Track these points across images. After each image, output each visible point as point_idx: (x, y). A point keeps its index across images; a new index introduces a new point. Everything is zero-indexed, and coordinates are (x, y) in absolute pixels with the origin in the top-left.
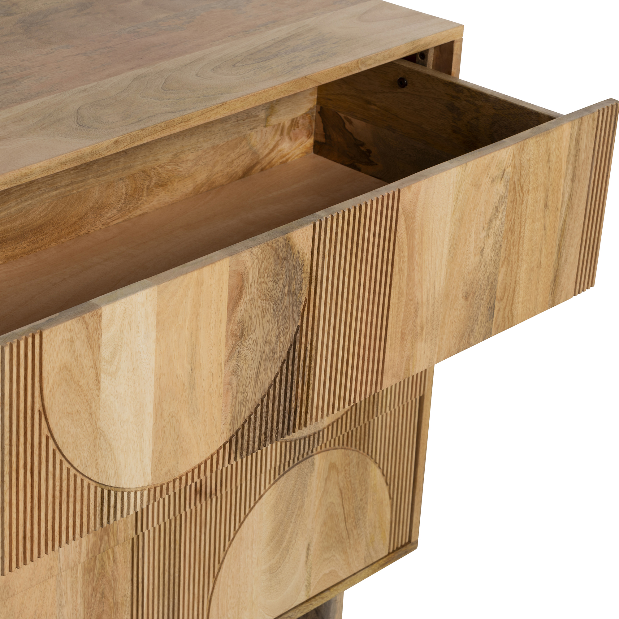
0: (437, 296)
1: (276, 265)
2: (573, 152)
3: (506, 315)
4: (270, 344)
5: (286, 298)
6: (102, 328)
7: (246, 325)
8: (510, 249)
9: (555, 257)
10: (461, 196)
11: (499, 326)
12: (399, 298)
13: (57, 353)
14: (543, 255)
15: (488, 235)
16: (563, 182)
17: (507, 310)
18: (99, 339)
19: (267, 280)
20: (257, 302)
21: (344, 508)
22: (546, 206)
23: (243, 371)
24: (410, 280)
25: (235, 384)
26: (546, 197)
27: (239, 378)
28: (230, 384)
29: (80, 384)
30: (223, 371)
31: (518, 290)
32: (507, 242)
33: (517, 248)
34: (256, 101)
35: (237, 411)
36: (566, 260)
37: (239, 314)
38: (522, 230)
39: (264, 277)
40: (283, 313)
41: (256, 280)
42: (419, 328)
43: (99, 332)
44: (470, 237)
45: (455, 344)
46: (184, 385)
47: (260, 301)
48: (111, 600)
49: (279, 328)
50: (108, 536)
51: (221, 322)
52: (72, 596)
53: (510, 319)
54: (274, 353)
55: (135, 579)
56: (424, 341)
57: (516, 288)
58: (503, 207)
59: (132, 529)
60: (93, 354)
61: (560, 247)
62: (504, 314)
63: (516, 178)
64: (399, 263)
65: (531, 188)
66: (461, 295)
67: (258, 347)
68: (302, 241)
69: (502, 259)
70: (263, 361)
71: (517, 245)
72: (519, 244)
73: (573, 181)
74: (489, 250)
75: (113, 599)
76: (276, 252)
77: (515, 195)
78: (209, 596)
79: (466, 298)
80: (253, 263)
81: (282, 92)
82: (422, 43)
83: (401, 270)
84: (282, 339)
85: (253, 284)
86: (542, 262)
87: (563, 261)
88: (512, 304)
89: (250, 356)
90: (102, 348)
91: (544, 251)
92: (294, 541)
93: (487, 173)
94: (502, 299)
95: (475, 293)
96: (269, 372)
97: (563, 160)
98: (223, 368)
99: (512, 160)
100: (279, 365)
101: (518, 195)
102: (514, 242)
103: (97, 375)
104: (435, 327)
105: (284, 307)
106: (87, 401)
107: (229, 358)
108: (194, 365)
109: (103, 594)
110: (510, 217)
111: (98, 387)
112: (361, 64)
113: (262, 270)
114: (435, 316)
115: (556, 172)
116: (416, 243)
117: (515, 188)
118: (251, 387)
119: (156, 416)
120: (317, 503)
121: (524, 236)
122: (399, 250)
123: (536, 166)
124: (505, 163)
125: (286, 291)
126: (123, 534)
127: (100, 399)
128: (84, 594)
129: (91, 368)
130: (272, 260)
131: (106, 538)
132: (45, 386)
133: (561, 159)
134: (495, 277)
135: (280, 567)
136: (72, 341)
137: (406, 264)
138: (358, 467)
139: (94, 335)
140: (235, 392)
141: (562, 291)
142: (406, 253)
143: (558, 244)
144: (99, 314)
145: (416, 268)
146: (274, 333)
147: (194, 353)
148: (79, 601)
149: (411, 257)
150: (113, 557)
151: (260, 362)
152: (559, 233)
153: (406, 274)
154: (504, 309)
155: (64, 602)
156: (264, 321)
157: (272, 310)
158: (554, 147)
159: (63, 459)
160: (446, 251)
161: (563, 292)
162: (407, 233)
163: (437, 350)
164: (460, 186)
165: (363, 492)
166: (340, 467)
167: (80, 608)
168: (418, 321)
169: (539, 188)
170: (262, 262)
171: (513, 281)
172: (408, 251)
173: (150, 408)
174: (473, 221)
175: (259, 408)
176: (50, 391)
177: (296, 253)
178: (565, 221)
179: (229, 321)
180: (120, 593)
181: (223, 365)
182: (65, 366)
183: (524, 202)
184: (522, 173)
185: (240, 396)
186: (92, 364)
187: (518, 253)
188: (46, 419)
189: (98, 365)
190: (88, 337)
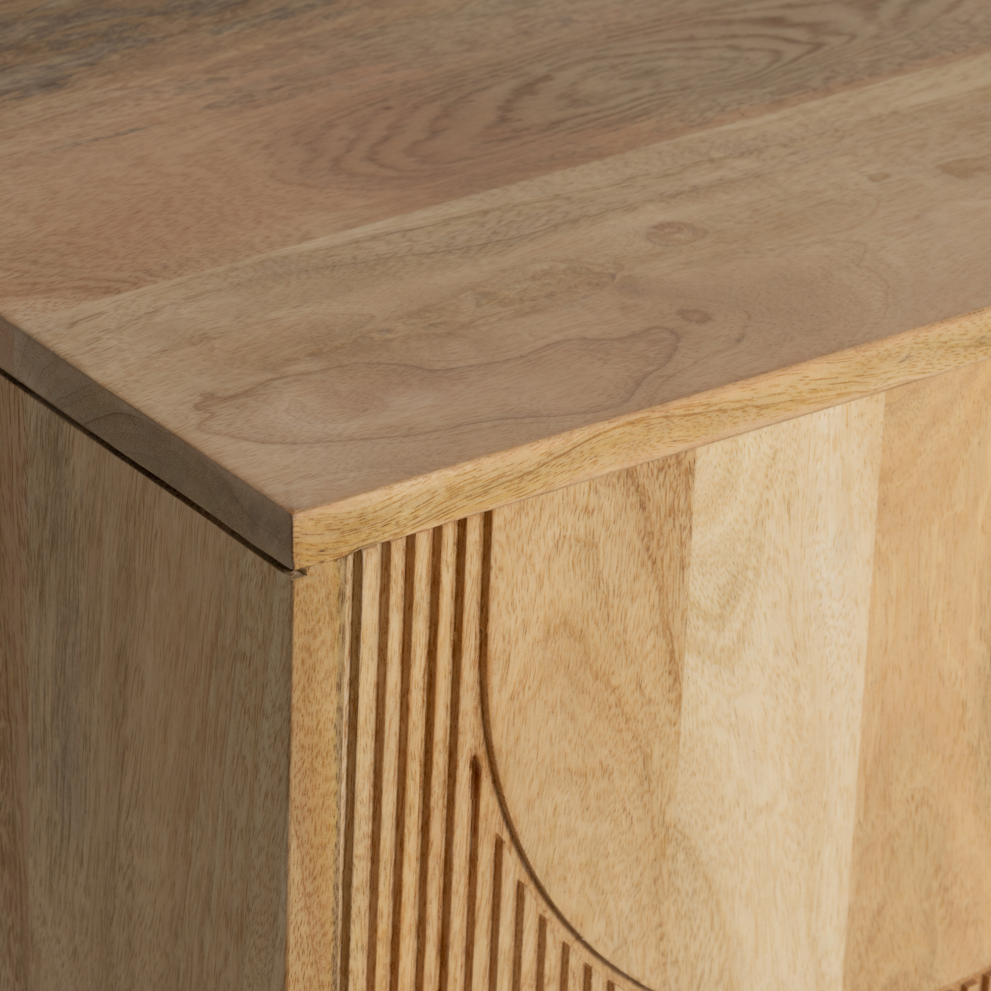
6: (695, 507)
13: (540, 580)
18: (682, 544)
29: (615, 682)
43: (682, 520)
46: (964, 705)
60: (660, 589)
90: (694, 574)
103: (672, 658)
106: (635, 738)
111: (673, 696)
119: (867, 798)
127: (678, 734)
129: (653, 634)
132: (494, 680)
136: (590, 544)
139: (667, 529)
144: (686, 463)
159: (549, 914)
173: (846, 774)
176: (512, 698)
182: (565, 623)
186: (657, 620)
188: (496, 782)
189: (676, 627)
190: (647, 535)
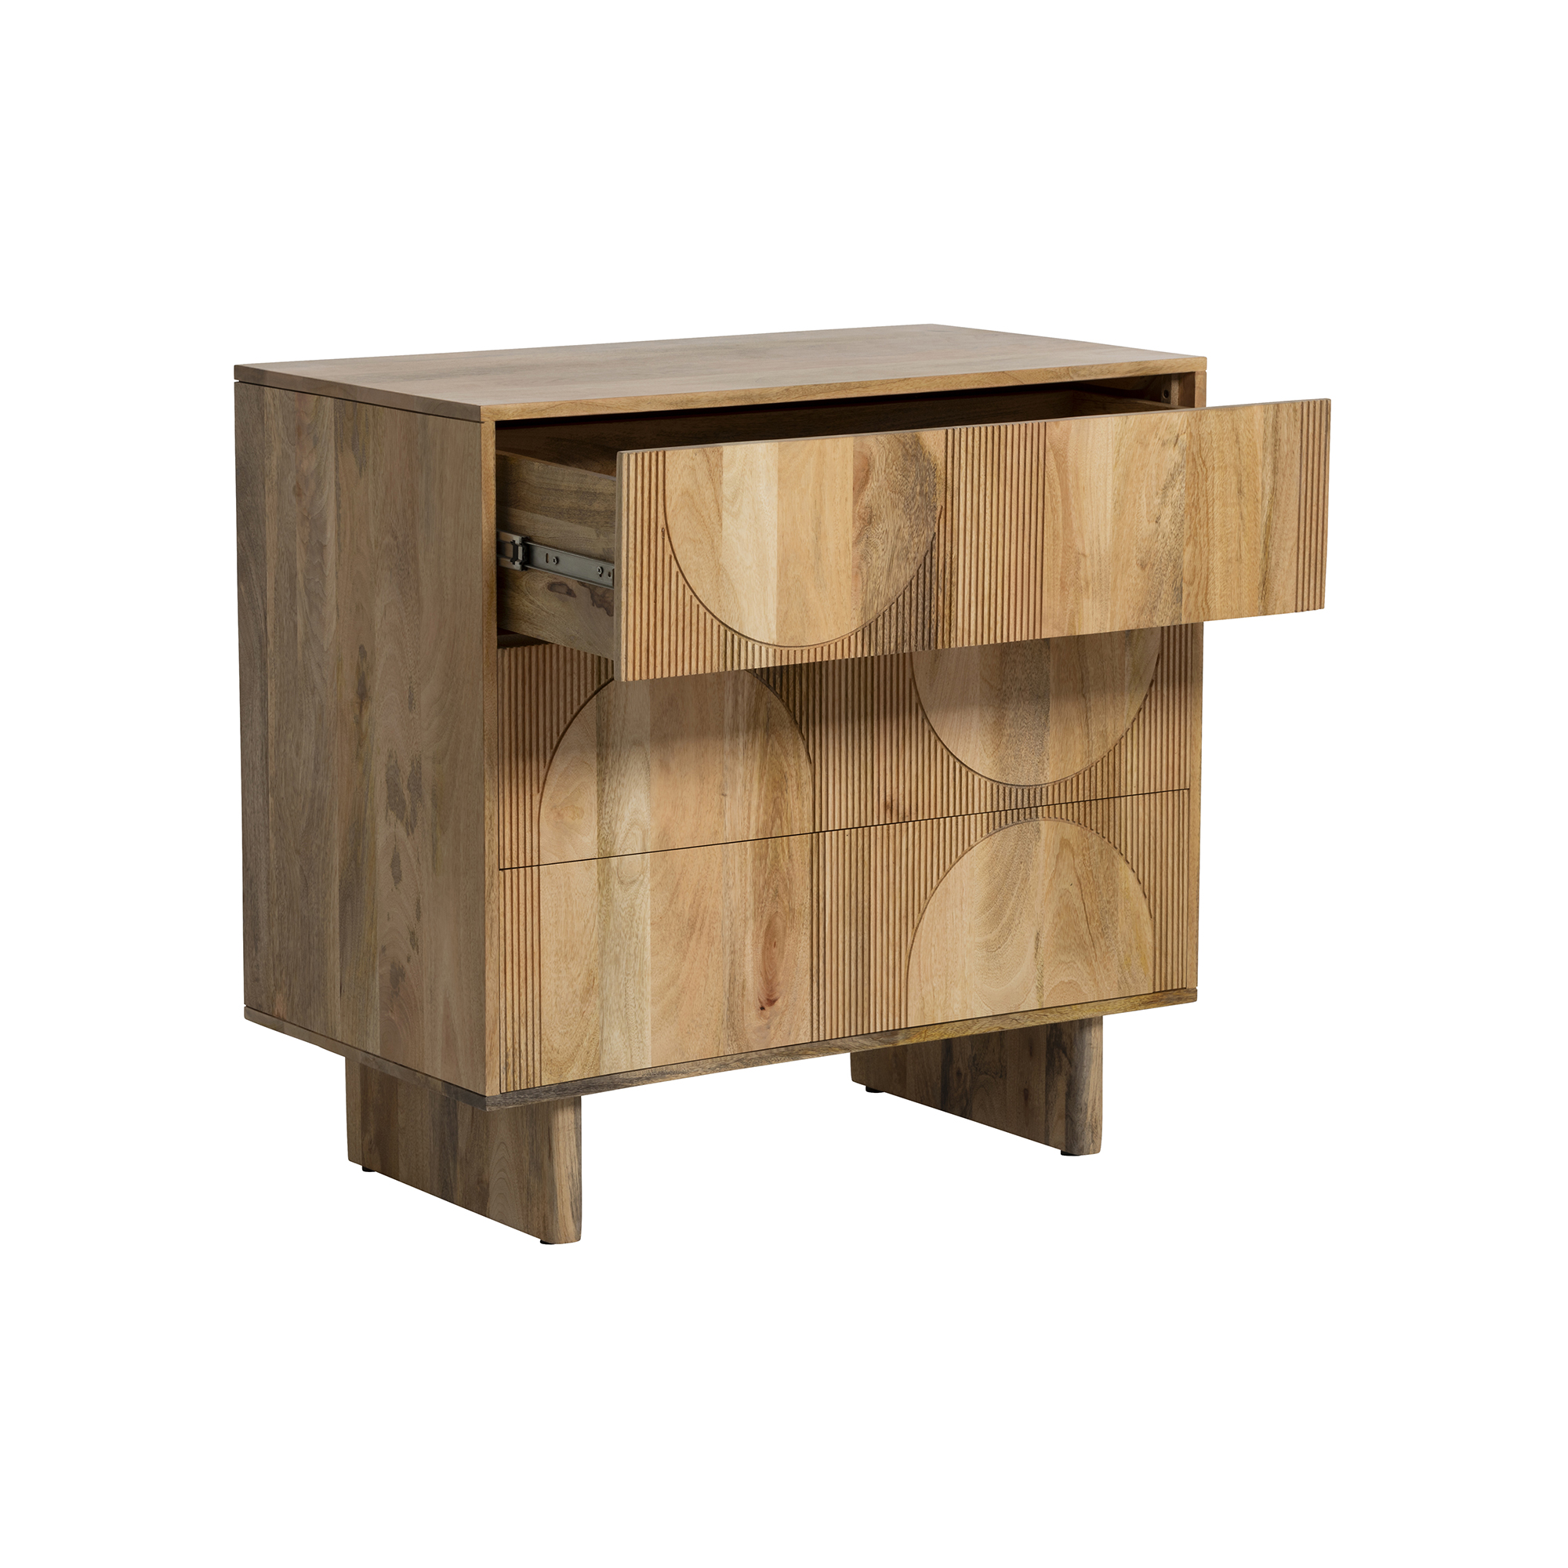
0: (1103, 552)
1: (905, 460)
2: (1270, 440)
3: (1199, 604)
4: (902, 541)
5: (918, 497)
6: (723, 466)
7: (874, 512)
8: (1196, 529)
9: (1261, 555)
10: (1123, 450)
11: (1190, 613)
12: (1054, 540)
13: (679, 476)
14: (1243, 548)
15: (1163, 503)
16: (1261, 471)
17: (1200, 598)
18: (720, 476)
19: (896, 473)
20: (886, 492)
21: (1084, 904)
22: (1240, 491)
23: (874, 560)
24: (1067, 524)
25: (865, 570)
26: (1240, 482)
27: (869, 565)
28: (859, 568)
29: (702, 514)
30: (851, 552)
31: (1212, 578)
32: (1191, 518)
33: (1205, 529)
34: (945, 385)
35: (868, 601)
36: (1277, 564)
37: (866, 498)
38: (1210, 510)
39: (892, 468)
40: (915, 513)
41: (883, 469)
42: (1083, 583)
43: (720, 468)
44: (1140, 498)
45: (1133, 617)
46: (809, 551)
47: (888, 492)
48: (786, 903)
49: (912, 527)
50: (781, 820)
51: (846, 500)
52: (741, 880)
53: (1206, 610)
54: (908, 552)
55: (815, 889)
56: (1091, 599)
57: (1210, 577)
58: (1181, 477)
59: (808, 822)
60: (715, 489)
61: (1266, 547)
62: (1196, 602)
63: (1195, 449)
64: (1052, 501)
65: (1216, 466)
66: (1134, 562)
67: (890, 540)
68: (933, 443)
69: (1186, 537)
70: (895, 556)
71: (1205, 526)
72: (1207, 526)
73: (1275, 472)
74: (1167, 521)
75: (789, 902)
76: (904, 447)
77: (1196, 468)
78: (909, 951)
79: (1143, 566)
80: (879, 451)
81: (976, 382)
82: (1151, 365)
83: (1054, 510)
84: (916, 540)
85: (880, 472)
86: (1243, 557)
87: (1273, 564)
88: (1206, 594)
89: (880, 548)
90: (724, 486)
91: (1244, 544)
92: (1017, 922)
93: (1154, 433)
94: (1191, 584)
95: (1154, 565)
96: (903, 571)
97: (1258, 446)
98: (851, 548)
99: (1187, 428)
100: (914, 567)
101: (1199, 469)
102: (1200, 521)
103: (719, 511)
104: (1103, 587)
105: (916, 507)
106: (709, 533)
107: (856, 542)
108: (819, 536)
109: (776, 891)
110: (1191, 491)
111: (720, 523)
112: (1072, 372)
113: (889, 461)
114: (1103, 575)
115: (1250, 457)
116: (1070, 485)
117: (1194, 460)
118: (883, 579)
119: (780, 573)
120: (1046, 882)
121: (1213, 518)
122: (1050, 487)
123: (1221, 443)
124: (1178, 428)
125: (918, 491)
126: (798, 824)
127: (722, 536)
128: (755, 883)
129: (713, 502)
130: (900, 454)
131: (778, 821)
132: (668, 504)
133: (1255, 443)
134: (1178, 555)
135: (999, 948)
136: (693, 469)
137: (1060, 504)
138: (1102, 857)
139: (716, 470)
140: (865, 579)
141: (1276, 600)
142: (1059, 494)
143: (1263, 541)
144: (720, 452)
145: (1073, 513)
146: (906, 530)
147: (818, 523)
148: (749, 889)
149: (1066, 499)
150: (789, 851)
151: (892, 556)
152: (1263, 529)
153: (1061, 516)
154: (1197, 596)
155: (731, 883)
156: (895, 514)
157: (903, 506)
158: (1242, 426)
160: (1110, 505)
161: (1278, 602)
162: (1059, 472)
163: (1109, 615)
164: (1121, 439)
165: (1111, 893)
166: (1075, 848)
167: (750, 898)
168: (1082, 573)
169: (1228, 469)
170: (890, 452)
171: (1205, 566)
172: (1062, 491)
173: (773, 563)
174: (1143, 481)
175: (894, 605)
176: (673, 511)
177: (927, 454)
178: (1269, 517)
179: (855, 502)
180: (796, 898)
181: (851, 545)
182: (687, 492)
183: (1209, 479)
184: (1203, 445)
185: (871, 586)
186: (714, 498)
187: (1208, 536)
188: (669, 537)
189: (720, 502)
190: (710, 471)
